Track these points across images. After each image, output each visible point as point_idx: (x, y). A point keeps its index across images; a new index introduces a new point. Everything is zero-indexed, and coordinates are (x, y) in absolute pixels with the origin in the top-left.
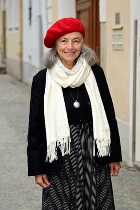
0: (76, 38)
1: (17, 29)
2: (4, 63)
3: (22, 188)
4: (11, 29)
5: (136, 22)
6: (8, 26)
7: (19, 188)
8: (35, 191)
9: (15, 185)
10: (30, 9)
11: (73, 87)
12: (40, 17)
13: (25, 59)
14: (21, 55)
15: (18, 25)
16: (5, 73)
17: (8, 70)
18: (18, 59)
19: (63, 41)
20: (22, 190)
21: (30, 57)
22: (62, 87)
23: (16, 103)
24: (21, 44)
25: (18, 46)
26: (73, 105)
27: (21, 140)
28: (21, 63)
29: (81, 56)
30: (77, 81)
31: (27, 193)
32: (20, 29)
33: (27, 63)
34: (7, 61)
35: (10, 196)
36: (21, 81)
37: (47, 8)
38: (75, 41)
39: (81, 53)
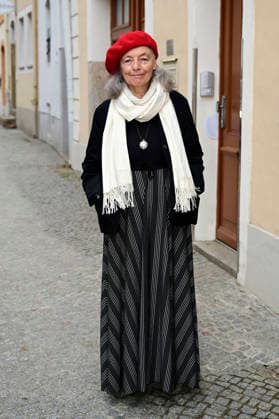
0: (143, 55)
1: (30, 68)
2: (14, 114)
3: (41, 278)
4: (22, 69)
5: (196, 51)
6: (19, 64)
7: (36, 278)
8: (59, 282)
9: (31, 275)
10: (49, 40)
11: (141, 121)
12: (62, 50)
13: (42, 108)
14: (36, 103)
15: (31, 62)
16: (15, 127)
17: (18, 123)
18: (32, 108)
19: (128, 61)
20: (41, 281)
21: (48, 105)
22: (126, 121)
23: (30, 166)
24: (36, 87)
25: (33, 90)
26: (138, 146)
27: (38, 214)
28: (37, 114)
29: (154, 80)
30: (146, 113)
31: (47, 285)
32: (35, 67)
33: (44, 113)
34: (17, 110)
35: (24, 290)
36: (36, 137)
37: (72, 38)
38: (142, 59)
39: (153, 75)
